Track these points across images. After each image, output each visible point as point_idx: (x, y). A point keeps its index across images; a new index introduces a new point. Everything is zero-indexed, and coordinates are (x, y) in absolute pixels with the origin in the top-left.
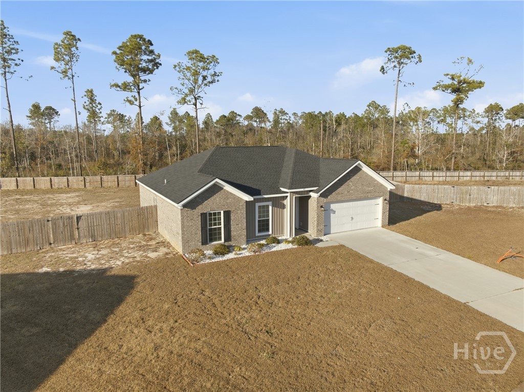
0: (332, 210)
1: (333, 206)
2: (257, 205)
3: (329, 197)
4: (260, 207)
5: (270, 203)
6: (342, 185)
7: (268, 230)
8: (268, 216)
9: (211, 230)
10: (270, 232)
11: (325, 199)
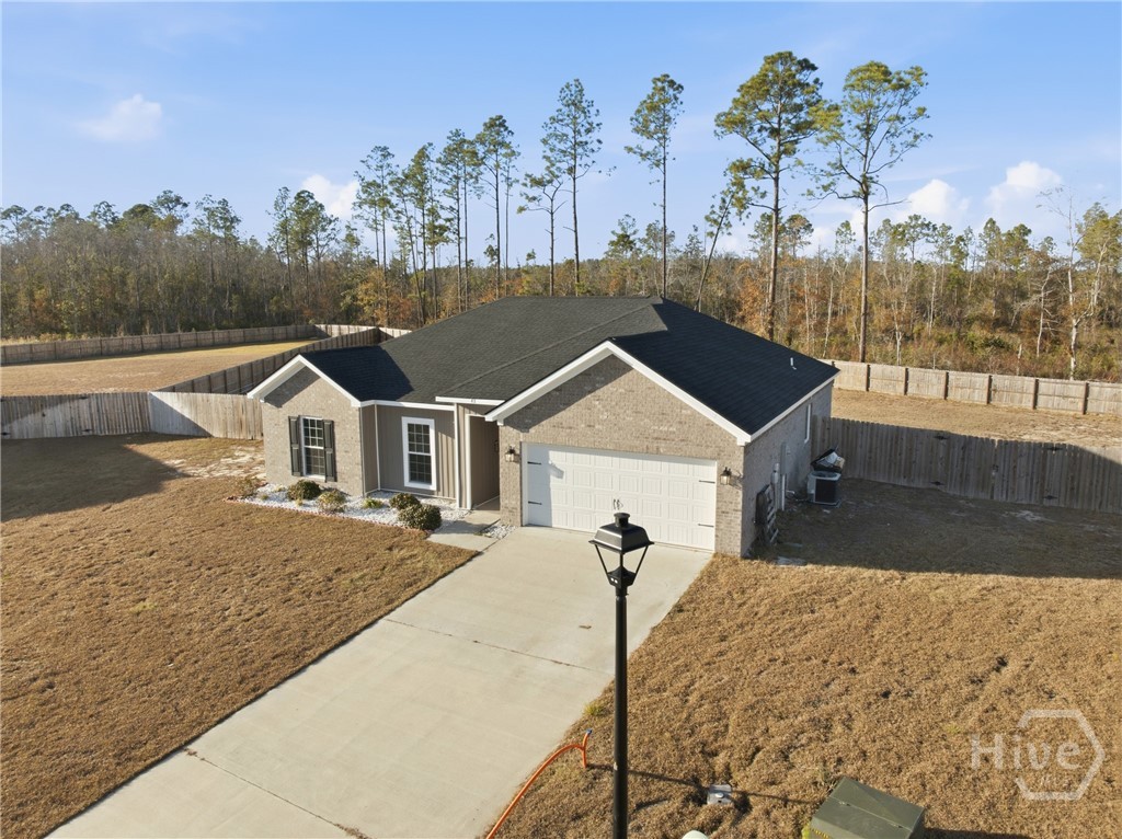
0: (553, 466)
1: (556, 457)
2: (406, 421)
3: (532, 430)
4: (411, 427)
5: (430, 422)
6: (568, 404)
7: (429, 480)
8: (427, 450)
9: (308, 450)
10: (433, 487)
11: (521, 434)
